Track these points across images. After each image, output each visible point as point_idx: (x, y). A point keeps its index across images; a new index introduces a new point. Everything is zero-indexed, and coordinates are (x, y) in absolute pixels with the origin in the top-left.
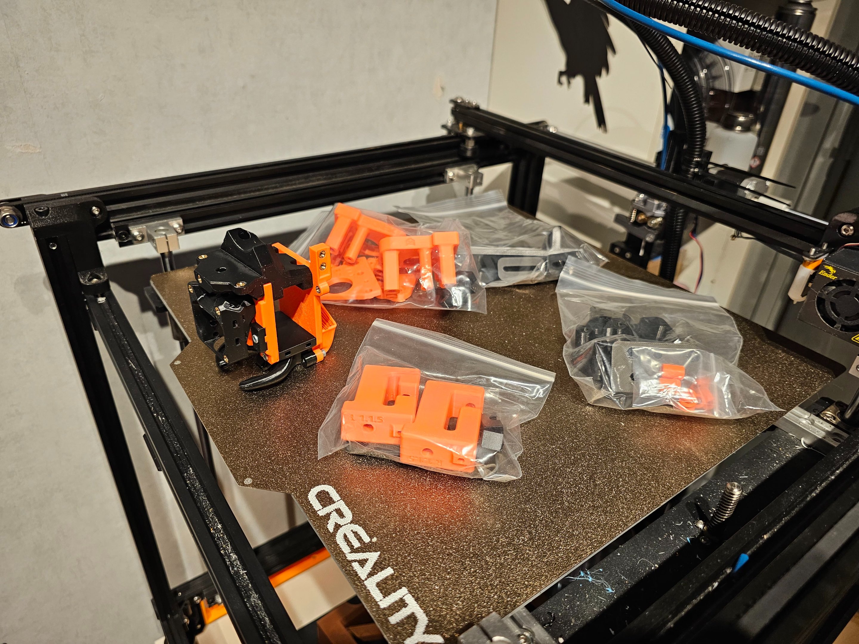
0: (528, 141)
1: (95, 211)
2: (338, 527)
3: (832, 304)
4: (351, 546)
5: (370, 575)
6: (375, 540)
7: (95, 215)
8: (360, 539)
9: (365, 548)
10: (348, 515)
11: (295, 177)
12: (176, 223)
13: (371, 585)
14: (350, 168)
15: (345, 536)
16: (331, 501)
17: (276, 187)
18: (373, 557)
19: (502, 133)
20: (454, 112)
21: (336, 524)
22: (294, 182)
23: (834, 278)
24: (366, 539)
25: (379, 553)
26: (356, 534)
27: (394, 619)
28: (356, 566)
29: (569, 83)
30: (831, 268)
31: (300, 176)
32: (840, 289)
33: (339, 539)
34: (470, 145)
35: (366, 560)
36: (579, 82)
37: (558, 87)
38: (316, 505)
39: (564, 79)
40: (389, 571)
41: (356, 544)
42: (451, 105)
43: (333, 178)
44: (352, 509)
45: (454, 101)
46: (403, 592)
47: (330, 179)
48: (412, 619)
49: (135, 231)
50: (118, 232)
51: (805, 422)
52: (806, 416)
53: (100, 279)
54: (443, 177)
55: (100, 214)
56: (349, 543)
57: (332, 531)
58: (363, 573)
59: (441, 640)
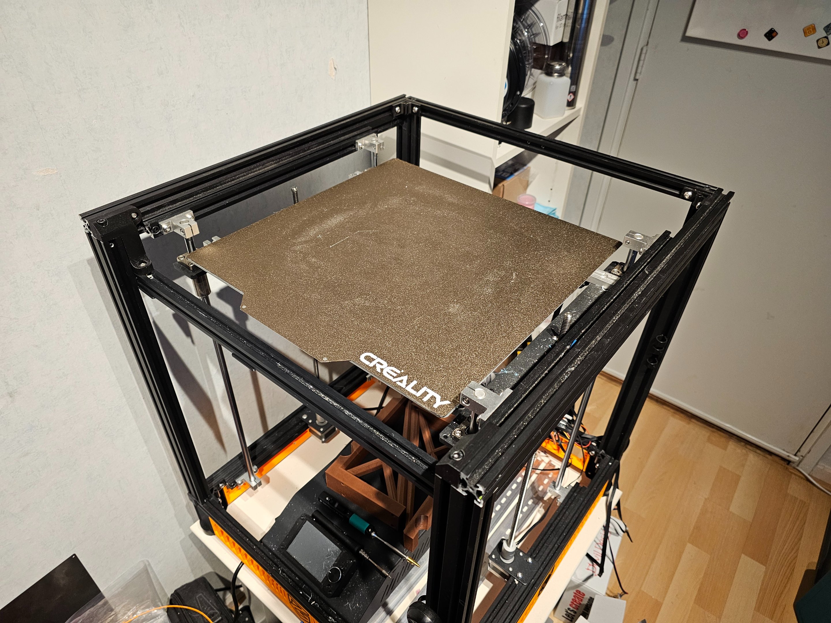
1: (134, 215)
2: (382, 370)
4: (393, 376)
5: (407, 386)
6: (402, 371)
7: (135, 219)
8: (395, 372)
9: (399, 375)
10: (385, 364)
12: (189, 215)
13: (409, 389)
15: (388, 373)
16: (374, 360)
18: (405, 378)
25: (407, 376)
26: (392, 370)
27: (425, 399)
28: (398, 383)
33: (385, 374)
35: (402, 380)
38: (367, 363)
40: (415, 382)
41: (395, 375)
46: (425, 389)
48: (433, 398)
49: (164, 225)
50: (152, 228)
51: (603, 277)
52: (604, 274)
53: (146, 263)
54: (355, 147)
55: (137, 217)
56: (391, 375)
57: (380, 372)
58: (403, 385)
59: (449, 402)
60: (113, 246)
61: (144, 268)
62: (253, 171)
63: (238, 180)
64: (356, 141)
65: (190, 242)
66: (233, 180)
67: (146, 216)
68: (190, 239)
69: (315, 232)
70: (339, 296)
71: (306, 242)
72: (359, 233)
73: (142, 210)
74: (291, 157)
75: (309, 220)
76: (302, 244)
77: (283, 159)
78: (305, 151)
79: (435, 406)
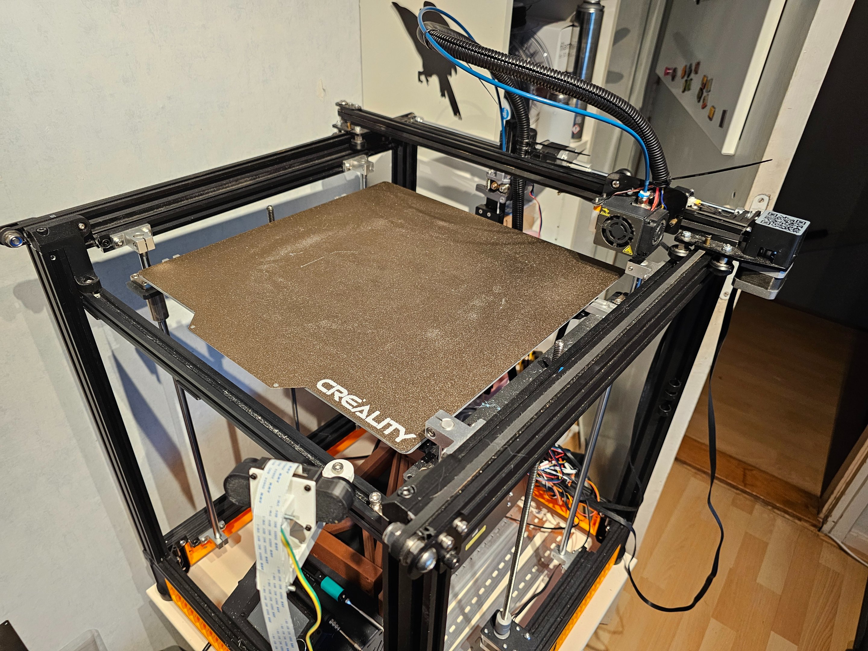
0: (405, 135)
1: (81, 226)
2: (340, 398)
3: (610, 231)
4: (352, 406)
5: (367, 416)
6: (364, 400)
7: (82, 230)
8: (356, 402)
9: (360, 405)
10: (345, 392)
11: (228, 181)
12: (146, 229)
13: (370, 420)
14: (269, 169)
15: (347, 402)
16: (332, 387)
17: (214, 191)
18: (366, 408)
19: (383, 129)
20: (340, 113)
21: (339, 397)
22: (227, 185)
23: (608, 215)
24: (360, 401)
25: (369, 406)
26: (353, 400)
27: (387, 432)
28: (358, 414)
29: (427, 81)
30: (606, 210)
31: (231, 179)
32: (613, 222)
33: (344, 403)
34: (359, 141)
35: (363, 410)
36: (435, 80)
37: (419, 83)
38: (324, 390)
39: (423, 78)
40: (377, 413)
41: (355, 404)
42: (338, 108)
43: (257, 178)
44: (346, 388)
45: (338, 104)
46: (388, 420)
47: (254, 179)
48: (397, 431)
49: (116, 239)
50: (101, 241)
51: (604, 307)
52: (605, 304)
53: (93, 280)
54: (342, 168)
55: (85, 228)
56: (350, 405)
57: (338, 400)
58: (363, 416)
59: (414, 436)
60: (54, 259)
61: (90, 285)
62: (224, 186)
63: (207, 195)
64: (344, 162)
65: (145, 258)
66: (201, 195)
67: (96, 228)
68: (144, 254)
69: (286, 251)
70: (303, 318)
71: (274, 261)
72: (336, 254)
73: (92, 222)
74: (269, 175)
75: (281, 239)
76: (270, 263)
77: (260, 176)
78: (286, 169)
79: (398, 440)
